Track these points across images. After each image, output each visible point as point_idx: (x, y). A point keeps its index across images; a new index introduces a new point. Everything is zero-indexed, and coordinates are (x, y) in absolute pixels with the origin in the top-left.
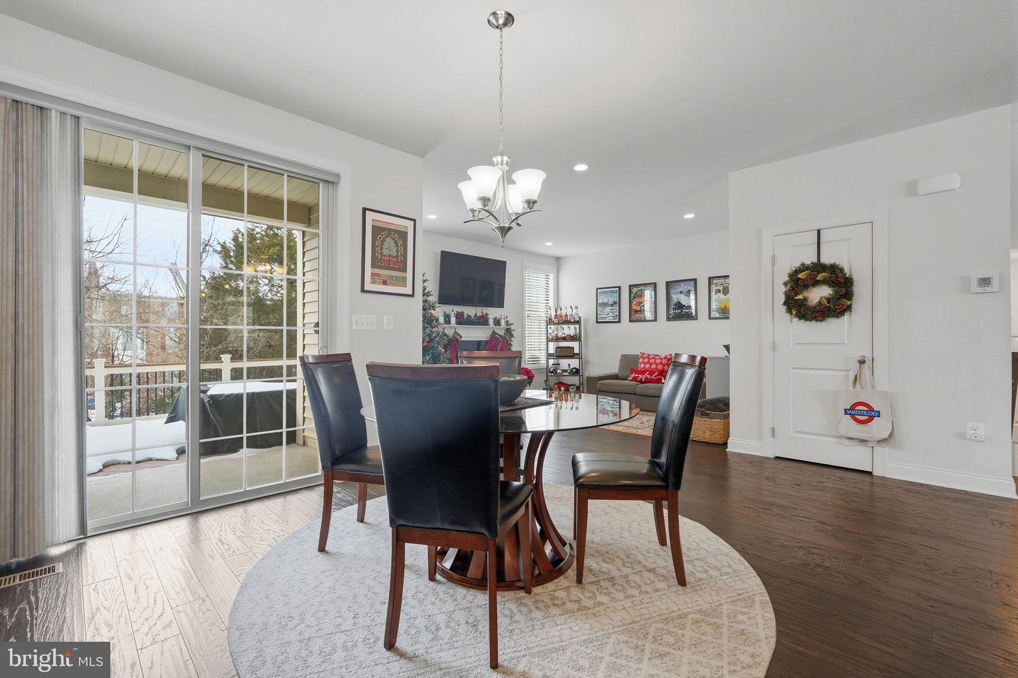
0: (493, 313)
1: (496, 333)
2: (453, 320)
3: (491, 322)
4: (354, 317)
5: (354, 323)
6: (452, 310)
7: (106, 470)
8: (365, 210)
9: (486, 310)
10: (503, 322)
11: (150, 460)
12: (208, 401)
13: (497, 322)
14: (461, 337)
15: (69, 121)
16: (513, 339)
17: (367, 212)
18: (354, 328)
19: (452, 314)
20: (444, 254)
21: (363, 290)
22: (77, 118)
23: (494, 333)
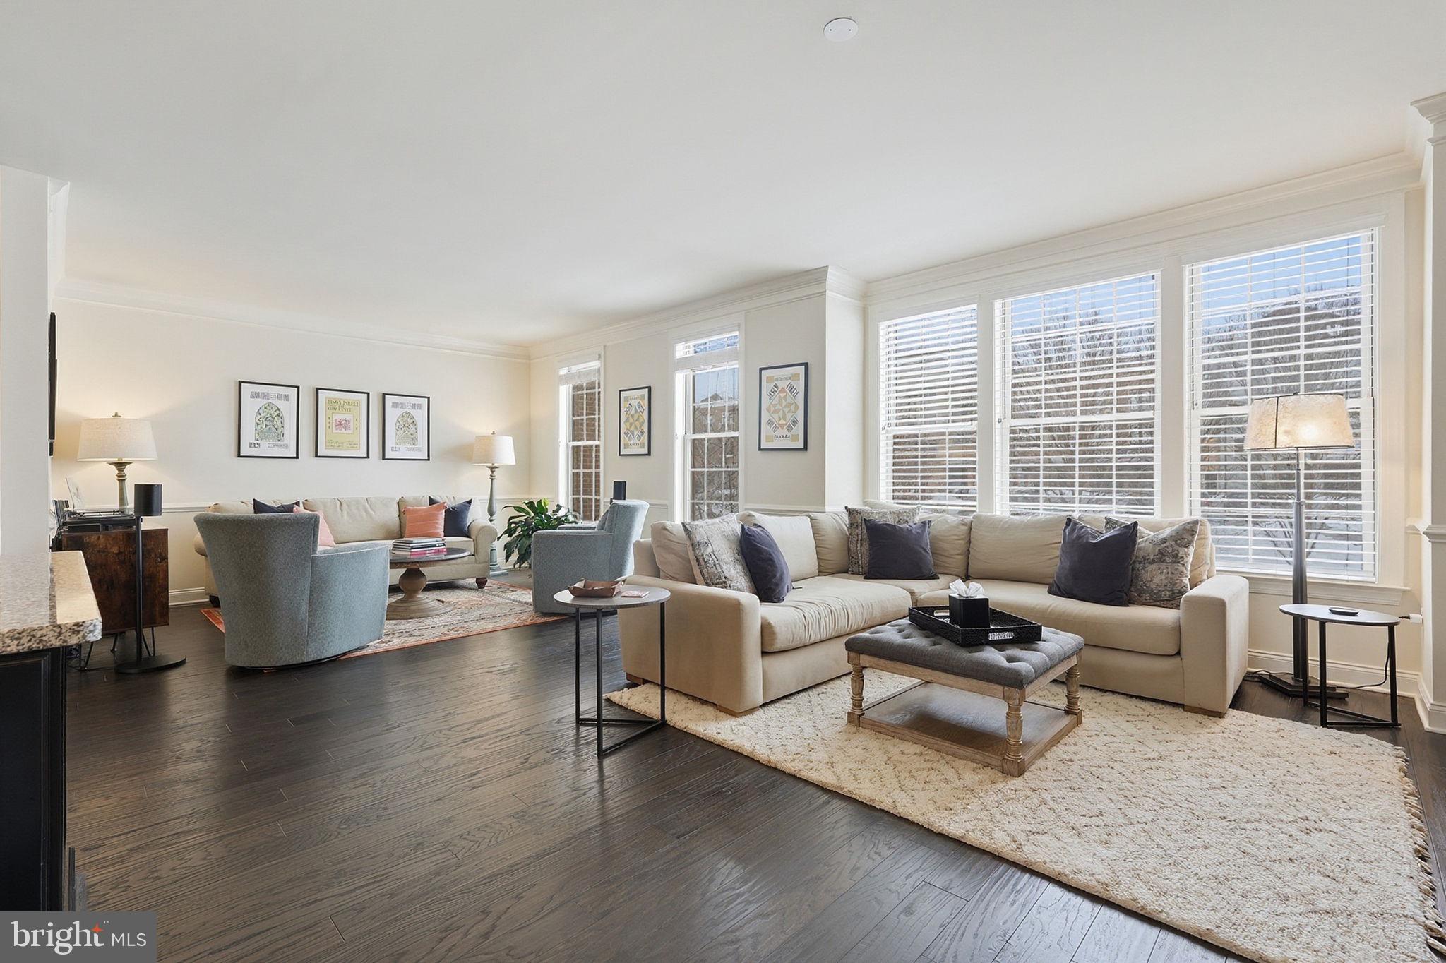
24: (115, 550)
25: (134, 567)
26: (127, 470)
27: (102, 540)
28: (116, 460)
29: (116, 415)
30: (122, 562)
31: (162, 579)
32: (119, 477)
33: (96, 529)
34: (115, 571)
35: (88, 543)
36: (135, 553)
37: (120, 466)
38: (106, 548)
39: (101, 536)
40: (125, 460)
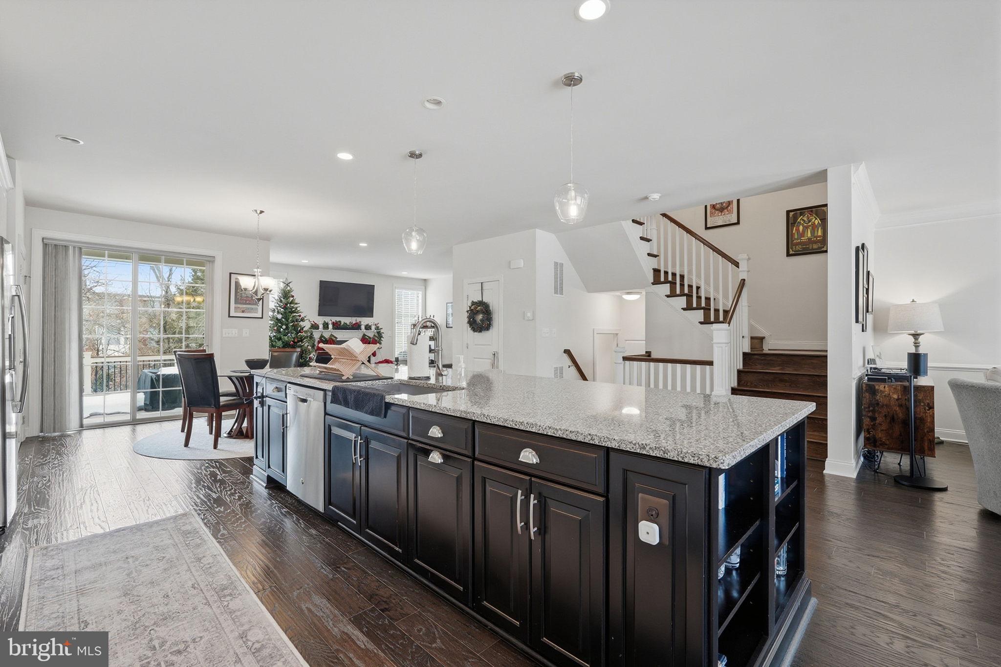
0: (364, 321)
1: (366, 336)
2: (330, 326)
3: (363, 327)
4: (224, 330)
5: (224, 333)
6: (330, 320)
7: (91, 417)
8: (230, 274)
9: (359, 319)
10: (373, 327)
11: (119, 413)
12: (155, 378)
13: (368, 327)
14: (336, 338)
15: (77, 250)
16: (382, 339)
17: (232, 275)
18: (224, 336)
19: (330, 322)
20: (322, 283)
21: (229, 316)
22: (80, 249)
23: (364, 335)
24: (895, 396)
25: (908, 409)
26: (921, 339)
27: (887, 389)
28: (913, 332)
29: (913, 301)
30: (901, 406)
31: (929, 422)
32: (915, 343)
33: (884, 381)
34: (895, 410)
35: (878, 390)
36: (909, 400)
37: (916, 336)
38: (889, 394)
39: (886, 386)
40: (919, 332)
